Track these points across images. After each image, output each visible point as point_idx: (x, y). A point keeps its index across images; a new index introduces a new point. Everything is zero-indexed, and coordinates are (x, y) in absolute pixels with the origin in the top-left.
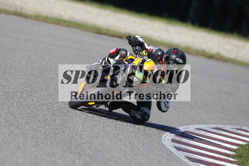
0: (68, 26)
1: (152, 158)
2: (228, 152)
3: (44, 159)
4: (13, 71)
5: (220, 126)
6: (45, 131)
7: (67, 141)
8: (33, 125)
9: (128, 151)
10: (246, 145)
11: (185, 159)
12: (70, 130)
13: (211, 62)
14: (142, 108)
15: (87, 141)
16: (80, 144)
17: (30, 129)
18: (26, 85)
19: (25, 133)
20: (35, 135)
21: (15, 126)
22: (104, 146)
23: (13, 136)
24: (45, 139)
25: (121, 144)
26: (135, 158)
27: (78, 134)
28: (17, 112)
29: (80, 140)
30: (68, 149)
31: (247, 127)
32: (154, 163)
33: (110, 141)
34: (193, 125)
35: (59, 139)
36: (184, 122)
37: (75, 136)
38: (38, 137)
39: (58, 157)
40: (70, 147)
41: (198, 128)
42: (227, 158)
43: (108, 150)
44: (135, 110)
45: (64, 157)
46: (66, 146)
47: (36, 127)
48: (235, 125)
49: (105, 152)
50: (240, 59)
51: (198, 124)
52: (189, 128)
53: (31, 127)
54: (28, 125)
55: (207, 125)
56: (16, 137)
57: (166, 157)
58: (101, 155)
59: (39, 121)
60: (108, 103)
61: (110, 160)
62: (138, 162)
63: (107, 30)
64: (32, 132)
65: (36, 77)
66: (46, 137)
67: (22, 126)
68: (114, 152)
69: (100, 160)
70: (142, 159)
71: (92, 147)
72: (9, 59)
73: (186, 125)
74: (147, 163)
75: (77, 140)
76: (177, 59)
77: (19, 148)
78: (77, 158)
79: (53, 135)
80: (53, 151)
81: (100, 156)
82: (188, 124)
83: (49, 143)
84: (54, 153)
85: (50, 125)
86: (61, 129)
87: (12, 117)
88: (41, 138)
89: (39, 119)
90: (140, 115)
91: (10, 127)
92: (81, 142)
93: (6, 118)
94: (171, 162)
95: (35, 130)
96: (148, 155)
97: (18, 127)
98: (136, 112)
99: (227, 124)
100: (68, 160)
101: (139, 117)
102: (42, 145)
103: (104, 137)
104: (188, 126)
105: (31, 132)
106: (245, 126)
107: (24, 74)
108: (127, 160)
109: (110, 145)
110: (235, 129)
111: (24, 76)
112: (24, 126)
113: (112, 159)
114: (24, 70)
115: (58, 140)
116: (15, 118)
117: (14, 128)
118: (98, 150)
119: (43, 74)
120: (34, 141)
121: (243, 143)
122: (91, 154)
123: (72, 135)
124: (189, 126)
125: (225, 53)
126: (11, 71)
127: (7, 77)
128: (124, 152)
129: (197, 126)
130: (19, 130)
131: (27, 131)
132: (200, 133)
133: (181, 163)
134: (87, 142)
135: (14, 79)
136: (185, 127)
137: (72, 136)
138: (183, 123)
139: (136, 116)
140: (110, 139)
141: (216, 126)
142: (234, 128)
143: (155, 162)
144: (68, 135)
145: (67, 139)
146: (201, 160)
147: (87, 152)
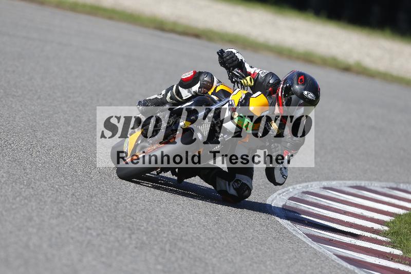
0: (111, 18)
1: (249, 237)
2: (376, 226)
3: (72, 238)
4: (20, 93)
5: (363, 184)
6: (73, 191)
7: (110, 207)
8: (53, 181)
9: (211, 225)
10: (405, 215)
11: (305, 237)
12: (114, 190)
13: (347, 78)
14: (238, 176)
15: (143, 207)
16: (131, 213)
17: (48, 188)
18: (42, 116)
19: (41, 195)
20: (56, 199)
21: (24, 182)
22: (170, 216)
23: (21, 201)
24: (74, 204)
25: (199, 212)
26: (223, 236)
27: (128, 196)
28: (28, 160)
29: (131, 206)
30: (111, 221)
31: (407, 185)
32: (253, 244)
33: (181, 207)
34: (318, 182)
35: (96, 205)
36: (304, 176)
37: (124, 199)
38: (61, 202)
39: (94, 234)
40: (115, 218)
41: (327, 186)
42: (374, 236)
43: (178, 222)
44: (226, 180)
45: (105, 234)
46: (108, 216)
47: (58, 185)
48: (387, 180)
49: (172, 226)
50: (395, 73)
51: (327, 179)
52: (311, 187)
53: (51, 184)
54: (45, 182)
55: (341, 182)
56: (26, 201)
57: (274, 235)
58: (166, 232)
59: (63, 175)
60: (177, 170)
61: (181, 240)
62: (228, 243)
63: (175, 24)
64: (52, 194)
65: (58, 101)
66: (76, 202)
67: (35, 183)
68: (188, 226)
69: (165, 240)
70: (233, 238)
71: (151, 219)
72: (14, 71)
73: (306, 182)
74: (242, 244)
75: (126, 207)
76: (306, 93)
77: (30, 219)
78: (126, 236)
79: (86, 198)
80: (87, 224)
81: (164, 233)
82: (310, 180)
83: (80, 211)
84: (89, 229)
85: (81, 182)
86: (100, 188)
87: (19, 168)
88: (67, 203)
89: (64, 171)
90: (234, 189)
91: (16, 184)
92: (133, 210)
93: (10, 170)
94: (281, 243)
95: (57, 191)
96: (244, 232)
97: (28, 185)
98: (227, 183)
99: (375, 180)
100: (112, 239)
101: (232, 191)
102: (68, 214)
103: (172, 201)
104: (309, 184)
105: (50, 192)
106: (403, 183)
107: (39, 98)
108: (209, 239)
109: (181, 215)
110: (387, 187)
111: (39, 101)
112: (38, 183)
113: (183, 238)
114: (39, 91)
115: (95, 207)
116: (24, 170)
117: (22, 186)
118: (162, 223)
119: (69, 98)
120: (55, 209)
121: (401, 212)
122: (150, 229)
123: (119, 198)
124: (312, 183)
125: (369, 62)
126: (17, 92)
127: (10, 103)
128: (204, 226)
129: (325, 184)
130: (31, 190)
131: (44, 191)
132: (329, 195)
133: (298, 245)
134: (142, 209)
135: (21, 106)
136: (305, 184)
137: (117, 200)
138: (301, 178)
139: (228, 190)
140: (180, 204)
141: (356, 183)
142: (385, 186)
143: (255, 243)
144: (111, 199)
145: (110, 205)
146: (332, 240)
147: (143, 226)
